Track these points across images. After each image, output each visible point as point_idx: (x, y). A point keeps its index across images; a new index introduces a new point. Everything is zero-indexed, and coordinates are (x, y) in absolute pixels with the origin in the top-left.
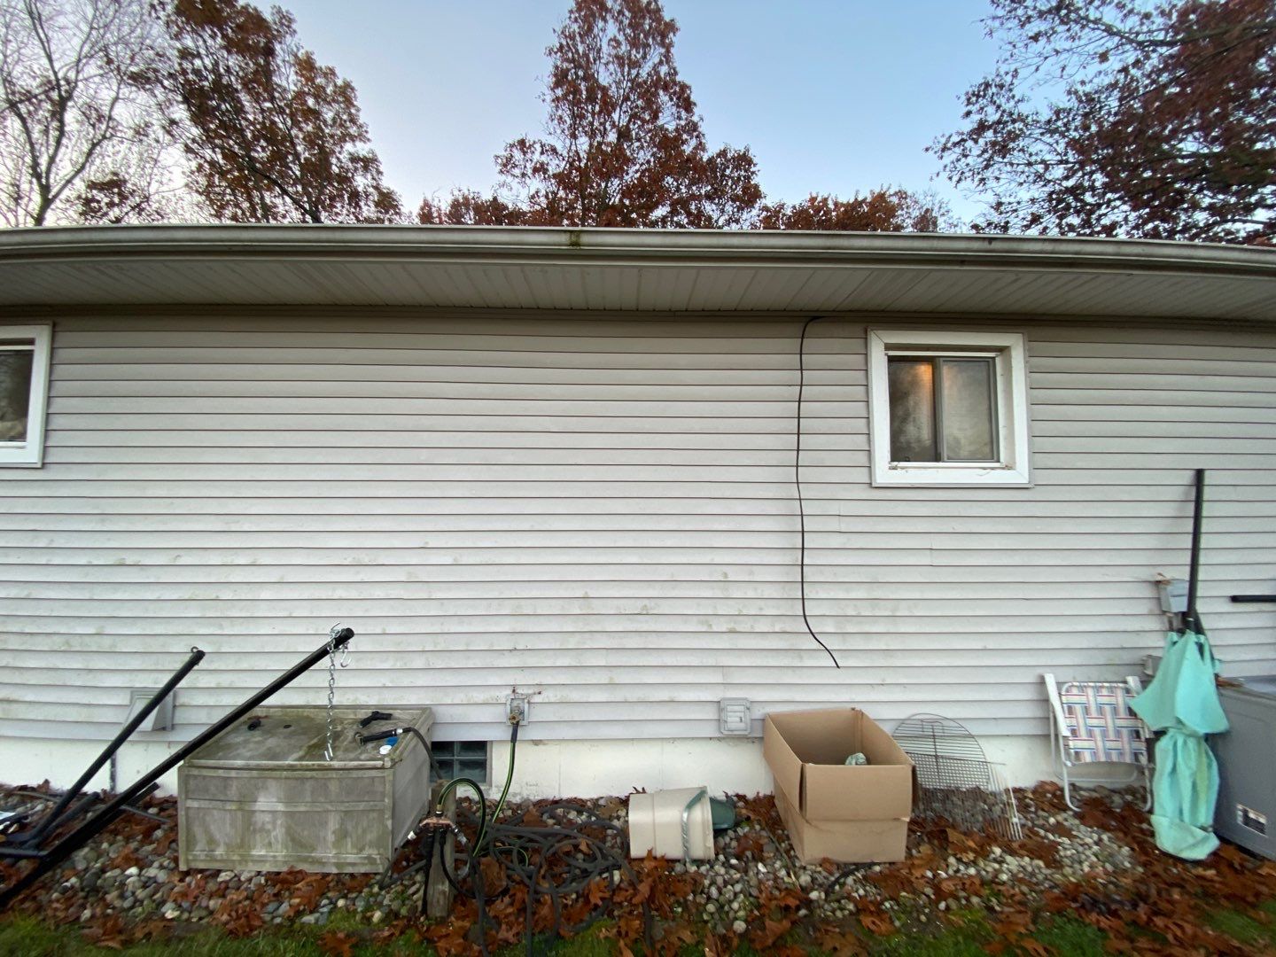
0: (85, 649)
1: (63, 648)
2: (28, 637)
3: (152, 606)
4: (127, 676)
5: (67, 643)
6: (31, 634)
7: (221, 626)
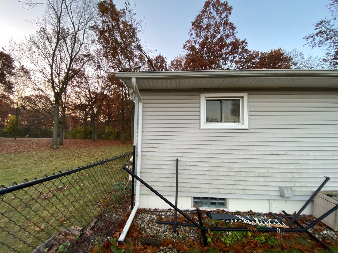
0: (265, 176)
1: (258, 176)
2: (248, 173)
3: (281, 165)
4: (276, 183)
5: (259, 174)
6: (248, 172)
7: (300, 171)
